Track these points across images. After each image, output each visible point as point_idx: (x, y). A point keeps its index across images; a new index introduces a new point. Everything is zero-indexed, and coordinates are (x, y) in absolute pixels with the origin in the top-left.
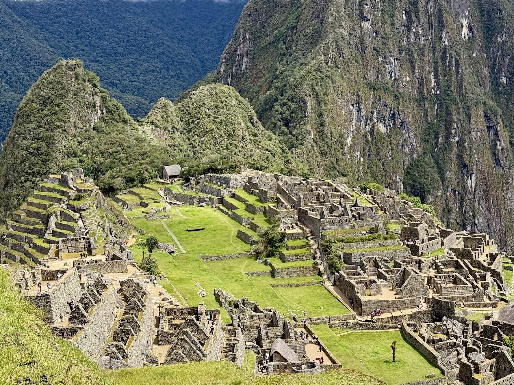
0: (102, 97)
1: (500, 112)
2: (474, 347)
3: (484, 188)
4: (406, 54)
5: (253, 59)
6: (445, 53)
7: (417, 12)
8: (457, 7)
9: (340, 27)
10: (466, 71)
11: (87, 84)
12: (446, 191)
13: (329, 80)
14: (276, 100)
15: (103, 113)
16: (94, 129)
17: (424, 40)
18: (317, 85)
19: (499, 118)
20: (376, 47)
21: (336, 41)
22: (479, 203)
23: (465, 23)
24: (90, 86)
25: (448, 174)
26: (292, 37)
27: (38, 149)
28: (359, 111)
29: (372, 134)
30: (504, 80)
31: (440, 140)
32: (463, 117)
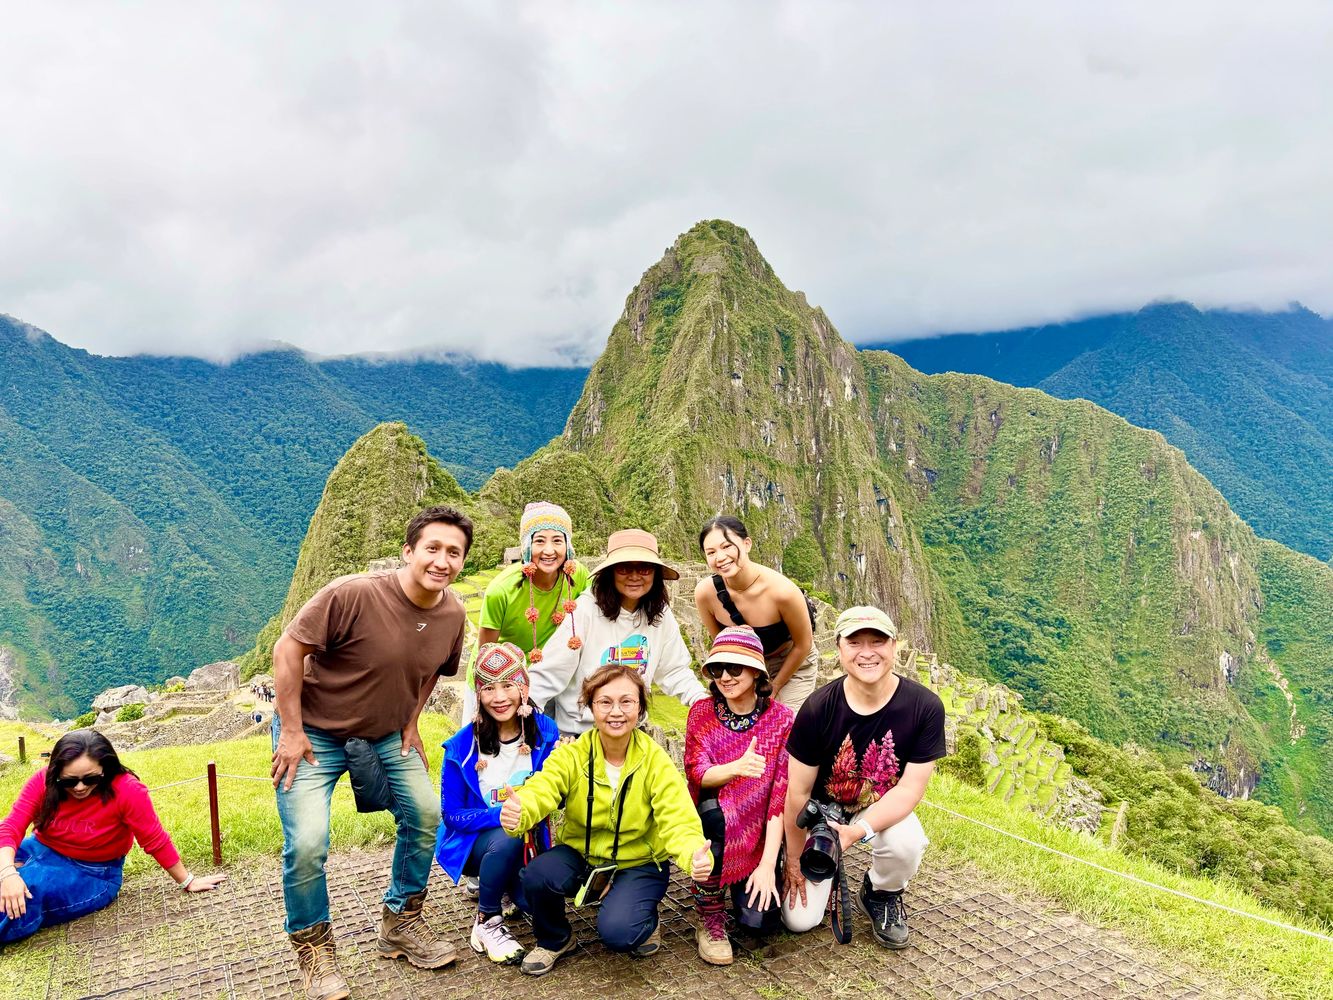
0: (430, 466)
1: (890, 482)
3: (876, 572)
4: (783, 416)
5: (604, 422)
6: (827, 415)
7: (794, 369)
8: (838, 364)
9: (707, 385)
10: (851, 435)
11: (412, 451)
12: (831, 576)
13: (695, 447)
14: (633, 470)
15: (430, 485)
17: (804, 401)
18: (681, 452)
19: (890, 490)
20: (749, 408)
21: (703, 403)
22: (871, 589)
23: (848, 381)
24: (415, 453)
25: (834, 556)
26: (651, 396)
27: (351, 530)
28: (730, 483)
29: (745, 509)
30: (893, 447)
31: (824, 516)
32: (849, 488)
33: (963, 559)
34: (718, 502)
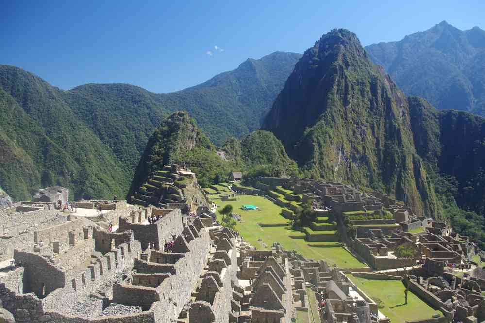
0: (197, 133)
1: (421, 160)
2: (460, 296)
7: (376, 101)
11: (190, 125)
13: (327, 134)
15: (197, 142)
16: (192, 150)
18: (320, 136)
19: (421, 163)
20: (354, 118)
21: (331, 113)
23: (401, 110)
28: (343, 153)
29: (350, 168)
33: (453, 201)
34: (336, 163)
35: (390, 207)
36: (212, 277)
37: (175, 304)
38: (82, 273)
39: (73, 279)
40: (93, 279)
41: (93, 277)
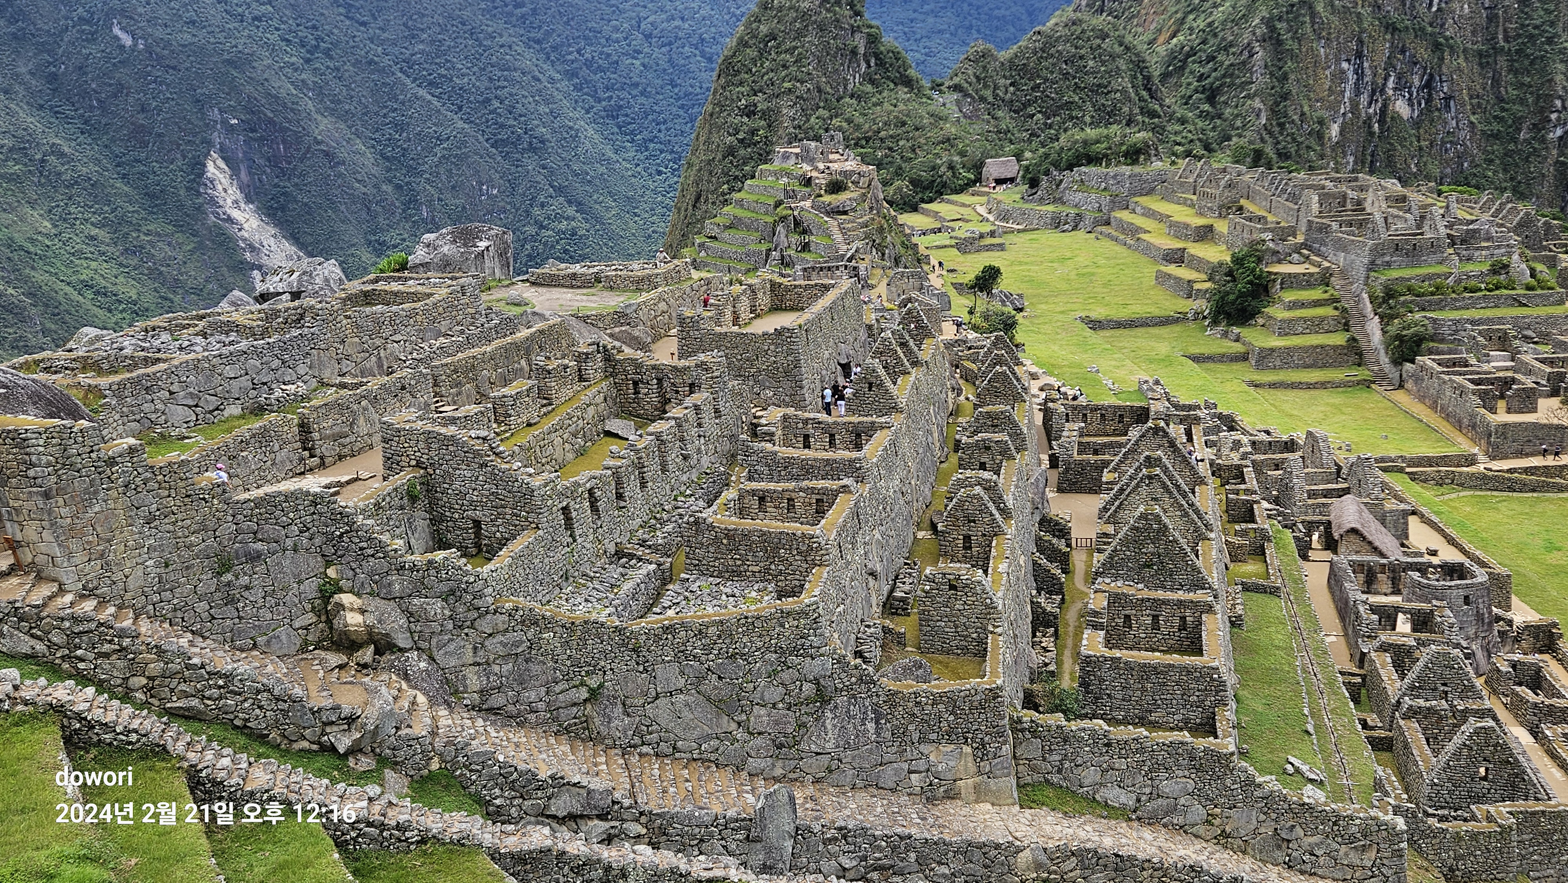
0: (869, 34)
14: (1190, 53)
15: (869, 66)
16: (853, 96)
24: (848, 13)
27: (752, 134)
28: (1359, 73)
29: (1382, 122)
31: (1524, 136)
34: (1333, 107)
35: (1545, 248)
36: (978, 490)
37: (872, 574)
38: (588, 485)
39: (565, 504)
40: (622, 504)
41: (620, 496)
